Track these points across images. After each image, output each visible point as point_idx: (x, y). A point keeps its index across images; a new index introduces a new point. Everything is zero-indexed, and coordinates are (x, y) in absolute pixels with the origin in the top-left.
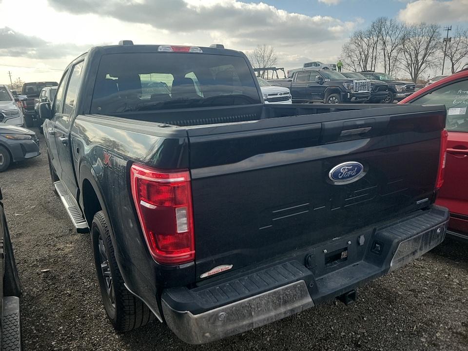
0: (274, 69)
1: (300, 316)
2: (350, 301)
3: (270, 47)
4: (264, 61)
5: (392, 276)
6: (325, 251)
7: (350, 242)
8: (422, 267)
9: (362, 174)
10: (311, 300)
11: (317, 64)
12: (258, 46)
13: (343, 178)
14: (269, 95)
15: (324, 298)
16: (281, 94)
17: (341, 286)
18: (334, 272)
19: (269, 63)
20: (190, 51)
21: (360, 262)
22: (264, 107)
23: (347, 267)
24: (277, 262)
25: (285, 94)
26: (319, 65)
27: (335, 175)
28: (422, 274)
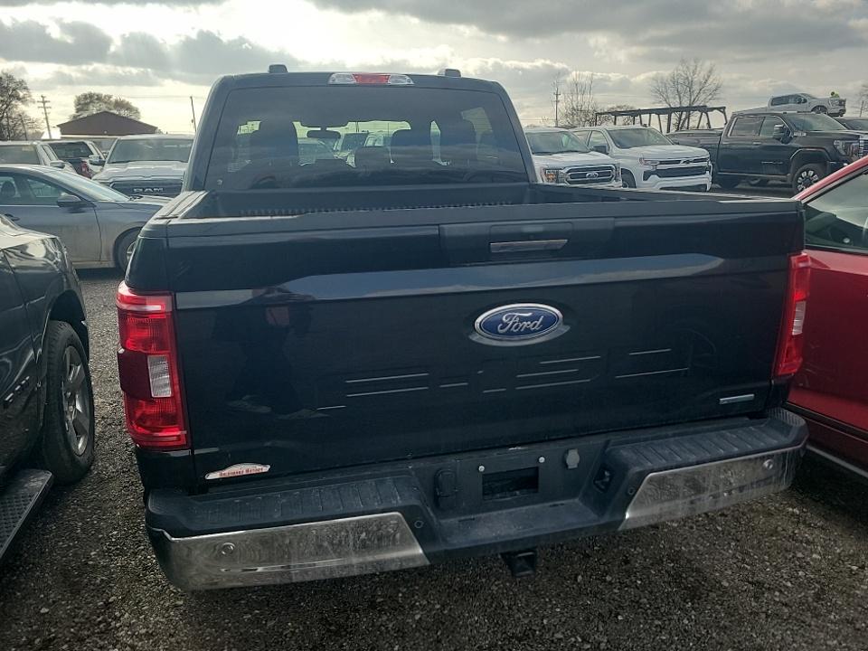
0: (704, 110)
1: (496, 588)
2: (525, 570)
3: (708, 64)
4: (691, 93)
5: (730, 548)
6: (482, 468)
7: (542, 460)
8: (808, 542)
9: (560, 329)
10: (421, 551)
11: (800, 99)
12: (683, 61)
13: (509, 333)
14: (661, 163)
15: (449, 553)
16: (688, 162)
17: (496, 538)
18: (504, 511)
19: (702, 96)
20: (390, 82)
21: (571, 501)
22: (529, 190)
23: (536, 507)
24: (366, 473)
25: (695, 161)
26: (805, 101)
27: (490, 327)
28: (800, 555)
